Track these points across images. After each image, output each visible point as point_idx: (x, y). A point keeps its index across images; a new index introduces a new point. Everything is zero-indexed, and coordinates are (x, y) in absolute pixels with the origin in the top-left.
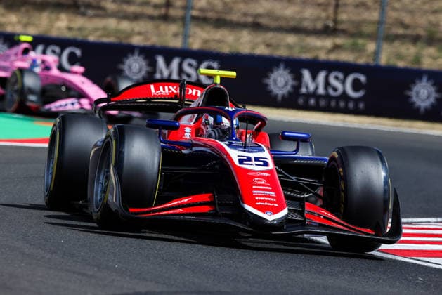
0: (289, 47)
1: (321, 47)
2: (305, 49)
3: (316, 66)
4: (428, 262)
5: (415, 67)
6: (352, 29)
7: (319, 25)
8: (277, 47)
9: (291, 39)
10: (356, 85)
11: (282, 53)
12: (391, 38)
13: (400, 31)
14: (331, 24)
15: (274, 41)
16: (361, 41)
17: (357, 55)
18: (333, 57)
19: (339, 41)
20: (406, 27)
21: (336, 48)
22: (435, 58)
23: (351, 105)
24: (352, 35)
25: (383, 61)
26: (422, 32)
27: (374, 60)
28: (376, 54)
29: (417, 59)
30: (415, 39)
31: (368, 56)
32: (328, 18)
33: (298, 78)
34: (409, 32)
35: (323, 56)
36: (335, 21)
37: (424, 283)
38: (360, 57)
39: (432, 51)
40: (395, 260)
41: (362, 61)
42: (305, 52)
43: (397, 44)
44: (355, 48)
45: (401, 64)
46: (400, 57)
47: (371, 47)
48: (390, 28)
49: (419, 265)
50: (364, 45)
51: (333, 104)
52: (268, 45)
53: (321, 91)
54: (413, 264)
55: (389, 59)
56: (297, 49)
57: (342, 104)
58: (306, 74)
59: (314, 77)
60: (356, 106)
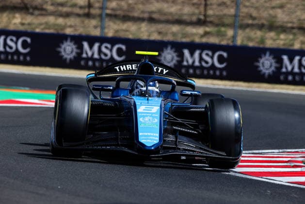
0: (174, 34)
1: (196, 33)
2: (185, 35)
3: (193, 47)
4: (274, 180)
5: (261, 46)
6: (216, 21)
7: (194, 18)
8: (166, 34)
9: (175, 28)
10: (221, 59)
11: (169, 38)
12: (244, 27)
13: (250, 22)
14: (202, 17)
15: (163, 30)
16: (223, 29)
17: (220, 38)
18: (204, 40)
19: (208, 29)
20: (254, 18)
21: (206, 34)
22: (274, 40)
23: (218, 73)
24: (217, 25)
25: (239, 42)
26: (265, 22)
27: (233, 42)
28: (234, 37)
29: (262, 41)
30: (261, 27)
31: (229, 39)
32: (200, 14)
33: (181, 55)
34: (256, 22)
35: (197, 40)
36: (205, 15)
37: (271, 194)
38: (222, 40)
39: (272, 34)
40: (251, 179)
41: (224, 43)
42: (185, 37)
43: (248, 30)
44: (219, 34)
45: (251, 44)
46: (250, 39)
47: (230, 33)
48: (242, 20)
49: (267, 182)
50: (225, 32)
51: (206, 72)
52: (160, 33)
53: (197, 64)
54: (263, 181)
55: (243, 41)
56: (180, 36)
57: (211, 72)
58: (186, 52)
59: (192, 54)
60: (221, 73)
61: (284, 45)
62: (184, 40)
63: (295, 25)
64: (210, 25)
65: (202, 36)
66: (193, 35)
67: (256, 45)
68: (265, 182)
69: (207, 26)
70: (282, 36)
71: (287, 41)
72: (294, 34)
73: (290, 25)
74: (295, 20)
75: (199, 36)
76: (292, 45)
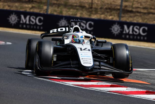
0: (16, 7)
2: (22, 8)
3: (26, 14)
4: (66, 83)
5: (61, 15)
6: (38, 1)
8: (12, 7)
9: (17, 4)
11: (14, 9)
13: (55, 2)
15: (11, 5)
16: (41, 5)
18: (32, 11)
19: (34, 5)
21: (33, 7)
22: (67, 12)
23: (38, 27)
24: (39, 3)
25: (49, 12)
26: (62, 3)
27: (46, 12)
28: (47, 10)
29: (61, 12)
31: (44, 10)
33: (20, 18)
34: (58, 2)
35: (28, 10)
37: (64, 91)
38: (41, 11)
41: (42, 12)
42: (22, 9)
43: (54, 6)
44: (39, 8)
45: (55, 13)
46: (56, 11)
47: (45, 7)
48: (51, 1)
49: (62, 84)
50: (42, 6)
51: (32, 27)
52: (9, 6)
53: (28, 22)
54: (60, 84)
55: (51, 11)
56: (19, 8)
57: (35, 27)
58: (22, 17)
59: (25, 17)
60: (40, 28)
61: (72, 14)
62: (21, 10)
63: (78, 5)
64: (35, 3)
65: (31, 9)
66: (26, 7)
67: (58, 14)
68: (61, 84)
69: (33, 3)
70: (71, 10)
71: (74, 13)
72: (77, 9)
73: (75, 5)
74: (78, 2)
75: (29, 8)
76: (76, 15)
